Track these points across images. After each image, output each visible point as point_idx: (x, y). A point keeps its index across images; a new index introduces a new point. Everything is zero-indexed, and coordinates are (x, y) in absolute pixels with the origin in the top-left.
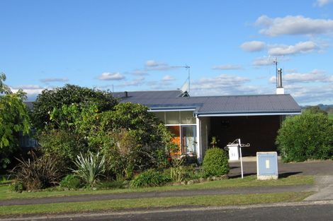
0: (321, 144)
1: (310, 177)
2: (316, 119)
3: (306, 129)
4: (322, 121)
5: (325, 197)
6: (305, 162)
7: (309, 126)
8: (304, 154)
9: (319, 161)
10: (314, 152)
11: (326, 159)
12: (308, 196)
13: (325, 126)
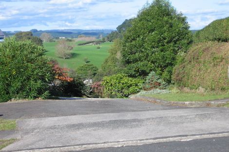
0: (28, 79)
1: (11, 122)
2: (22, 48)
3: (9, 60)
4: (30, 50)
5: (28, 145)
6: (9, 102)
7: (14, 56)
8: (8, 93)
9: (26, 100)
10: (21, 89)
11: (35, 97)
12: (7, 145)
13: (33, 56)
